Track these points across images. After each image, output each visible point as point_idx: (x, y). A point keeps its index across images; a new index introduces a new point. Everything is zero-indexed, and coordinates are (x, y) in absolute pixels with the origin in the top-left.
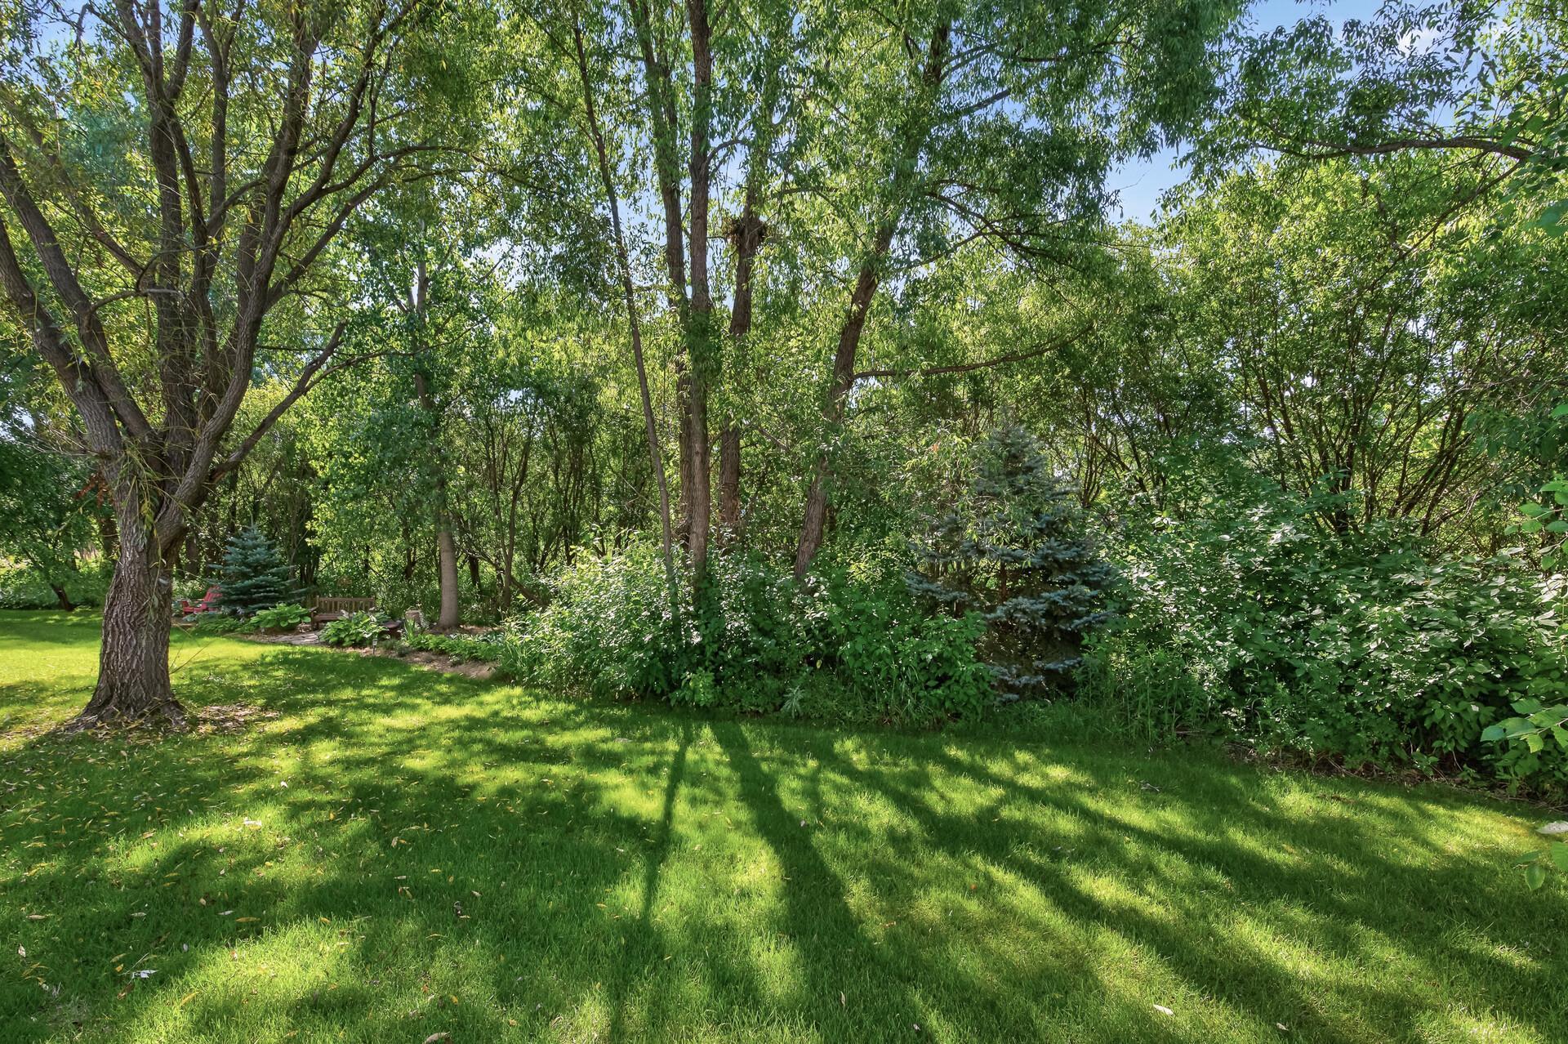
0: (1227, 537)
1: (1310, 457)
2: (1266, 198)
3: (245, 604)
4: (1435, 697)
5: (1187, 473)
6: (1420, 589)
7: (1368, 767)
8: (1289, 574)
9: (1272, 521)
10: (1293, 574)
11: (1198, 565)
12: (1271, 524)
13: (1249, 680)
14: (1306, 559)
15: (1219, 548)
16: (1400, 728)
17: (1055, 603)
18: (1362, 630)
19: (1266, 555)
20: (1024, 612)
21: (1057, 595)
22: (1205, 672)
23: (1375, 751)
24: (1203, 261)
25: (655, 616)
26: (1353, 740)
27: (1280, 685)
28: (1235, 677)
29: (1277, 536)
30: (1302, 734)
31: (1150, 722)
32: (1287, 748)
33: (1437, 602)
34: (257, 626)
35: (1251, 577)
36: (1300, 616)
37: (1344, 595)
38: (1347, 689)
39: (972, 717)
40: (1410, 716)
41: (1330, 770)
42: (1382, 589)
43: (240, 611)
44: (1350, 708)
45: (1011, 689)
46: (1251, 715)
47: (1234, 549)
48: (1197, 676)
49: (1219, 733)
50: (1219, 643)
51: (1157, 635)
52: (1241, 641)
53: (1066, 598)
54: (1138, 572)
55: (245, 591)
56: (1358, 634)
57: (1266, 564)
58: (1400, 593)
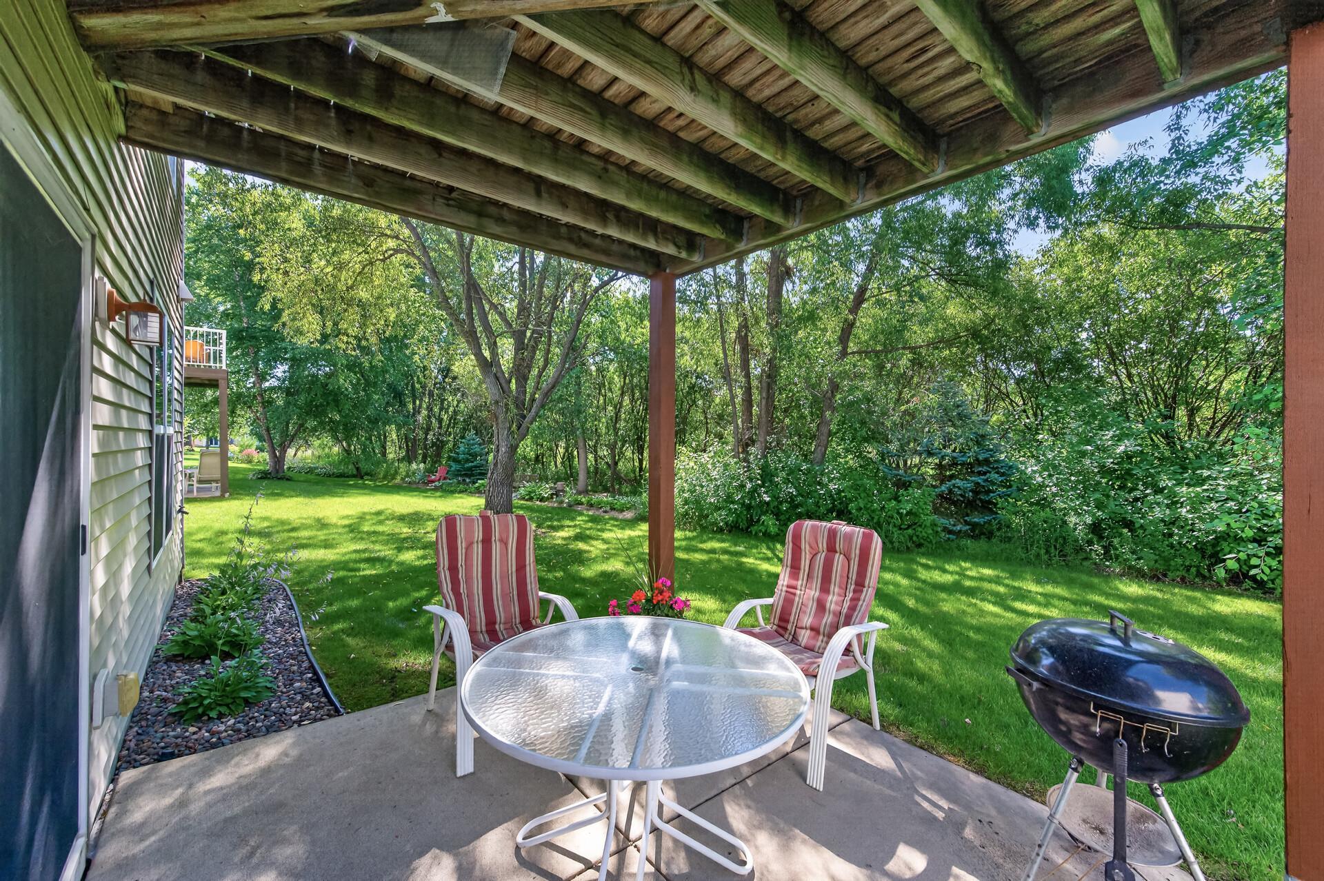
0: (1089, 448)
1: (1146, 394)
2: (1111, 248)
3: (469, 476)
4: (1225, 540)
5: (1060, 409)
6: (1215, 479)
7: (1183, 579)
8: (1130, 469)
9: (1119, 439)
10: (1132, 469)
11: (1069, 463)
12: (1118, 440)
13: (1105, 529)
14: (1141, 461)
15: (1083, 454)
16: (1203, 557)
17: (978, 483)
18: (1177, 502)
19: (1114, 459)
20: (959, 488)
21: (980, 480)
22: (1078, 523)
23: (1188, 571)
24: (1068, 281)
25: (742, 486)
26: (1172, 563)
27: (1125, 531)
28: (1096, 528)
29: (1122, 448)
30: (1139, 559)
31: (1043, 551)
32: (1130, 567)
33: (1225, 486)
34: (478, 488)
35: (1104, 471)
36: (1137, 494)
37: (1165, 481)
38: (1171, 535)
39: (930, 546)
40: (1209, 551)
41: (1158, 579)
42: (1191, 479)
43: (468, 480)
44: (1172, 546)
45: (950, 532)
46: (1107, 549)
47: (1093, 454)
48: (1071, 525)
49: (1086, 559)
50: (1085, 508)
51: (1043, 503)
52: (1100, 506)
53: (986, 480)
54: (1031, 467)
55: (470, 469)
56: (1174, 504)
57: (1116, 464)
58: (1202, 481)
